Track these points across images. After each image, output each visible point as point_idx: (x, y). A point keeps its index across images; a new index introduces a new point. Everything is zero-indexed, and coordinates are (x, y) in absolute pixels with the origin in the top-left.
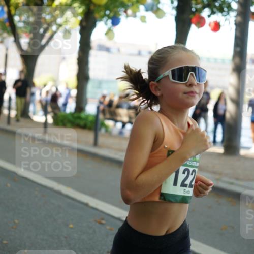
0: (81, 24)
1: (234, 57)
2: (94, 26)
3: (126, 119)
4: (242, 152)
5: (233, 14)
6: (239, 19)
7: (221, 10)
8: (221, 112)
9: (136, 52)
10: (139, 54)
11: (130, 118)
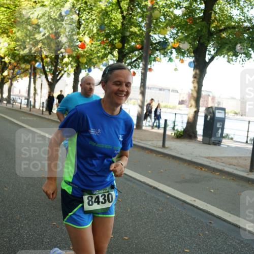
0: (74, 71)
1: (141, 87)
2: (80, 72)
4: (144, 128)
5: (140, 69)
6: (143, 71)
7: (135, 67)
8: (158, 113)
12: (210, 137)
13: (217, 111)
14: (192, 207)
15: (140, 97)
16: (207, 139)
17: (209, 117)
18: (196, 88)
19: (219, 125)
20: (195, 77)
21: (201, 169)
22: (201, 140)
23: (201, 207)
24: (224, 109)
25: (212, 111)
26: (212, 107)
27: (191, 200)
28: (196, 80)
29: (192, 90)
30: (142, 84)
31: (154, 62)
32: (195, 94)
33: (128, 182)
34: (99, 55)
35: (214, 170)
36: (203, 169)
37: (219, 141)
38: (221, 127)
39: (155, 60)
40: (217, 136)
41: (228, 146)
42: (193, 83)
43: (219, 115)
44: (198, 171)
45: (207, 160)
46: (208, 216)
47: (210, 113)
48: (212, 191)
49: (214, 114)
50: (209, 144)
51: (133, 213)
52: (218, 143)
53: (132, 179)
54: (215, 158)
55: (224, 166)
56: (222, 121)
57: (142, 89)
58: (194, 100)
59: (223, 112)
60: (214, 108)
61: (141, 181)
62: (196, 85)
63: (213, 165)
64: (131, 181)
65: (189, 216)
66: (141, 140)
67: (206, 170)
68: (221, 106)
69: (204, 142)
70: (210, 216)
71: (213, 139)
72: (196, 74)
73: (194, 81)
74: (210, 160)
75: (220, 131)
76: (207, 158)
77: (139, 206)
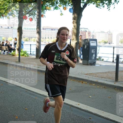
1: (37, 28)
3: (5, 49)
5: (36, 16)
9: (7, 28)
10: (8, 28)
11: (6, 49)
12: (88, 60)
13: (91, 42)
14: (77, 109)
15: (37, 36)
16: (86, 61)
17: (86, 46)
18: (76, 27)
19: (93, 51)
20: (74, 19)
21: (83, 82)
22: (82, 63)
23: (83, 108)
24: (96, 40)
25: (87, 42)
26: (87, 39)
27: (76, 105)
28: (75, 21)
29: (73, 28)
30: (38, 26)
31: (46, 11)
32: (75, 31)
33: (32, 96)
34: (5, 7)
35: (91, 82)
36: (84, 82)
37: (94, 62)
38: (94, 52)
39: (46, 9)
40: (92, 59)
41: (100, 65)
42: (74, 23)
43: (92, 44)
44: (80, 84)
45: (86, 75)
46: (88, 114)
47: (86, 43)
48: (91, 97)
49: (89, 44)
50: (87, 65)
51: (36, 117)
52: (94, 64)
53: (34, 94)
54: (91, 74)
55: (98, 79)
56: (95, 48)
57: (38, 30)
58: (75, 35)
59: (95, 42)
60: (89, 40)
61: (41, 95)
62: (75, 24)
63: (91, 79)
64: (34, 95)
65: (75, 115)
66: (40, 66)
67: (86, 83)
68: (95, 38)
69: (83, 64)
70: (90, 114)
71: (90, 61)
72: (75, 17)
73: (74, 22)
74: (88, 76)
75: (94, 55)
76: (86, 74)
77: (40, 112)
